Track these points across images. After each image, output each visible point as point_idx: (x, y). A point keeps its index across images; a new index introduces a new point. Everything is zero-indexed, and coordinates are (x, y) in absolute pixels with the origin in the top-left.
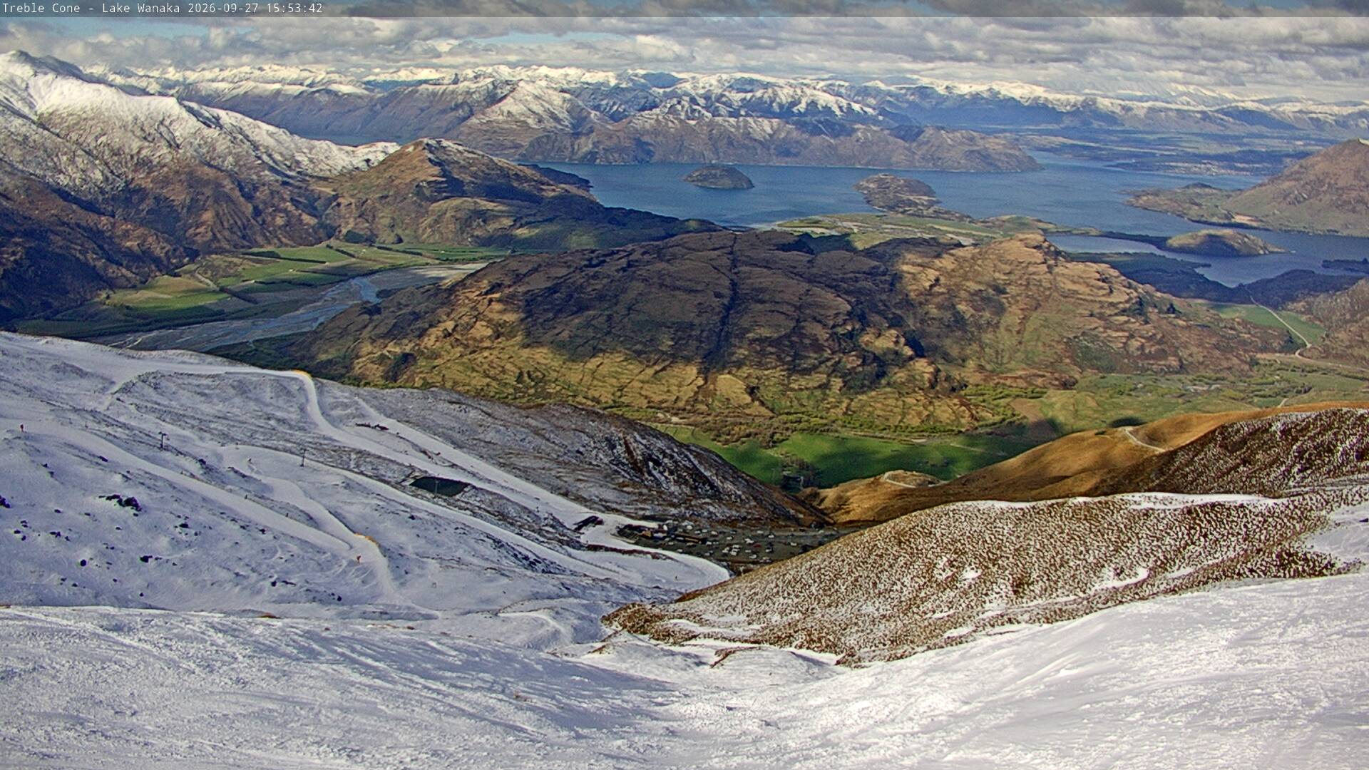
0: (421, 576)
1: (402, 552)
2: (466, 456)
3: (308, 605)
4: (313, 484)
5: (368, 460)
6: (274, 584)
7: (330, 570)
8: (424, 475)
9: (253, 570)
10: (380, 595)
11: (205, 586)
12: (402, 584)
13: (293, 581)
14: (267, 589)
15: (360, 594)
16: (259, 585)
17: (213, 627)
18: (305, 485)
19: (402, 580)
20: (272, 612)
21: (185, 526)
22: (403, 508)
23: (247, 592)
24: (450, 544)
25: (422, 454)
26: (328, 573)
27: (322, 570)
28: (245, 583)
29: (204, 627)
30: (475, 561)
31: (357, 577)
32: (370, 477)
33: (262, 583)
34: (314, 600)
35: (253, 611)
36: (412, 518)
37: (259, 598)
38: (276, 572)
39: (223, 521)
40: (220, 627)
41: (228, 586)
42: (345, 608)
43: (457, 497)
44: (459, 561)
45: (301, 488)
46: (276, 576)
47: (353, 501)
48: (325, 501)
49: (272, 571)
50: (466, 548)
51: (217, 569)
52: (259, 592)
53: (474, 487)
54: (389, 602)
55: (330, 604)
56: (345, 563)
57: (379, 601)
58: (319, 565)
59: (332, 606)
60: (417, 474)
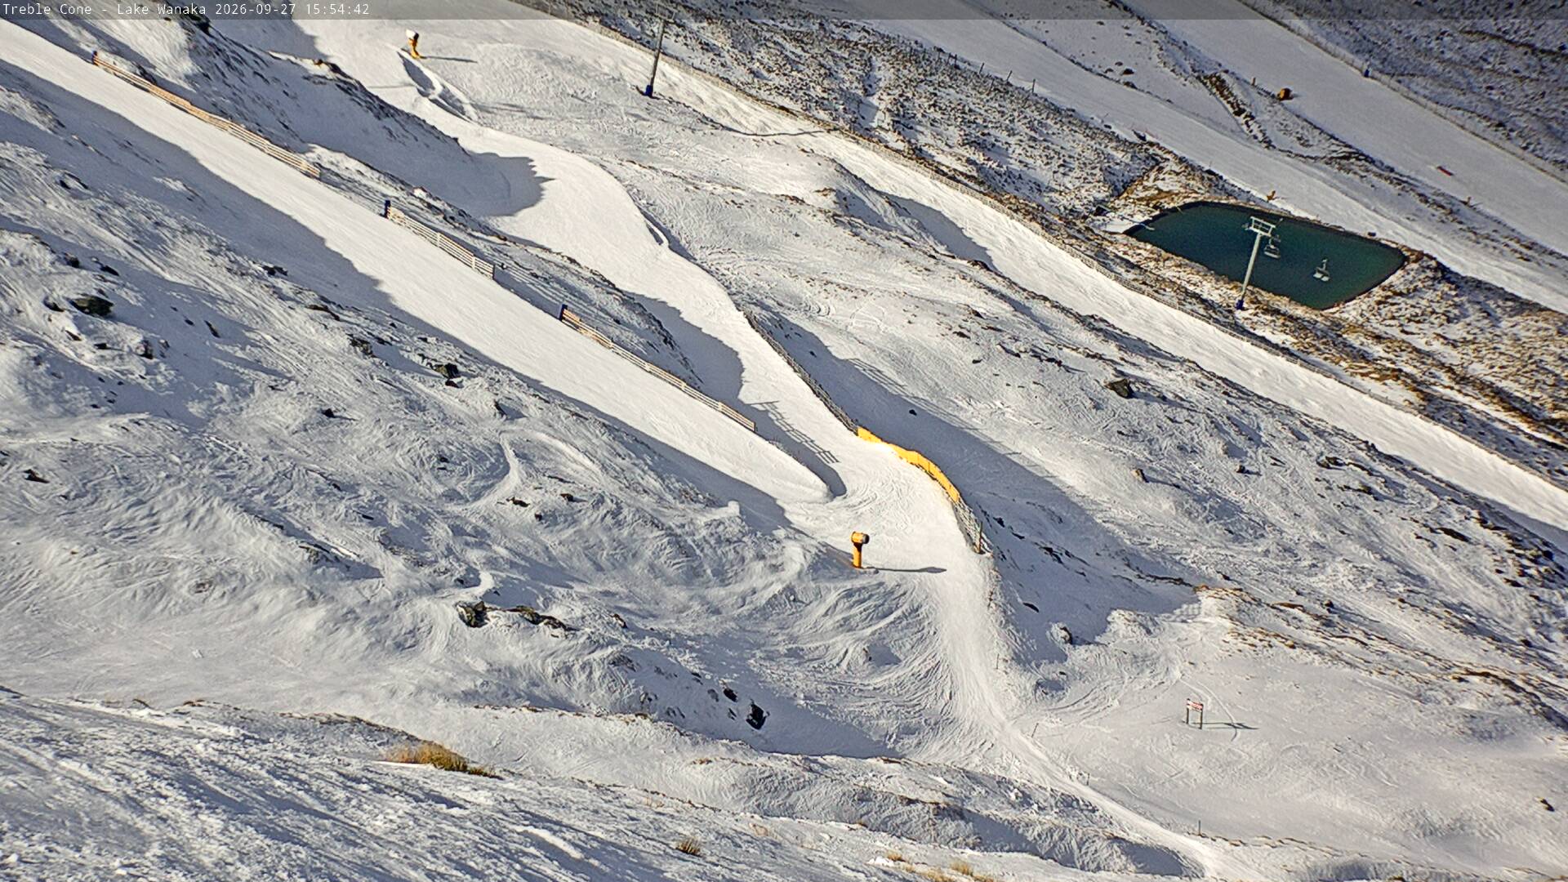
0: (1141, 661)
1: (1060, 542)
2: (1425, 116)
3: (615, 726)
4: (692, 183)
5: (949, 96)
6: (476, 616)
7: (724, 582)
8: (1203, 195)
9: (390, 542)
10: (940, 724)
11: (164, 590)
12: (1050, 688)
13: (557, 612)
14: (441, 636)
15: (853, 706)
16: (406, 616)
17: (187, 783)
18: (653, 184)
19: (1050, 671)
20: (453, 743)
21: (98, 307)
22: (1085, 337)
23: (355, 638)
24: (1292, 532)
25: (1202, 94)
26: (716, 593)
27: (692, 575)
28: (351, 594)
29: (139, 775)
30: (1407, 624)
31: (846, 625)
32: (953, 178)
33: (423, 604)
34: (641, 707)
35: (371, 730)
36: (1124, 388)
37: (403, 672)
38: (492, 563)
39: (276, 308)
40: (211, 780)
41: (272, 601)
42: (782, 765)
43: (1351, 311)
44: (1333, 616)
45: (635, 194)
46: (487, 581)
47: (869, 279)
48: (744, 269)
49: (474, 556)
50: (1369, 560)
51: (228, 517)
52: (407, 644)
53: (1443, 273)
54: (975, 764)
55: (713, 735)
56: (795, 557)
57: (935, 752)
58: (684, 550)
59: (720, 748)
60: (1169, 183)
